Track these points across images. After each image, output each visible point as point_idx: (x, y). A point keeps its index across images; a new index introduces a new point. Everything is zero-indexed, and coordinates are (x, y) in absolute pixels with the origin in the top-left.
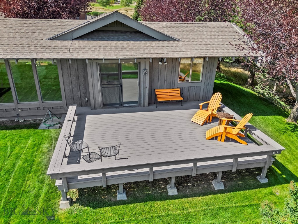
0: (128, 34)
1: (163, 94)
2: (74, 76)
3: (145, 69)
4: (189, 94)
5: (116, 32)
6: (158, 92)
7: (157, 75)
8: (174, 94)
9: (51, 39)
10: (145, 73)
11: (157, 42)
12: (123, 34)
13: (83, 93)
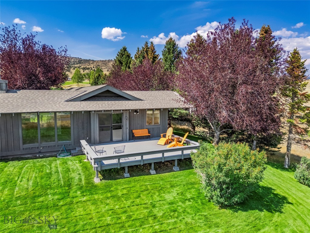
0: (113, 97)
1: (138, 133)
2: (81, 123)
3: (126, 117)
4: (153, 133)
5: (105, 96)
6: (134, 131)
7: (133, 121)
8: (144, 132)
9: (67, 101)
10: (127, 119)
11: (132, 101)
12: (110, 98)
13: (86, 134)
